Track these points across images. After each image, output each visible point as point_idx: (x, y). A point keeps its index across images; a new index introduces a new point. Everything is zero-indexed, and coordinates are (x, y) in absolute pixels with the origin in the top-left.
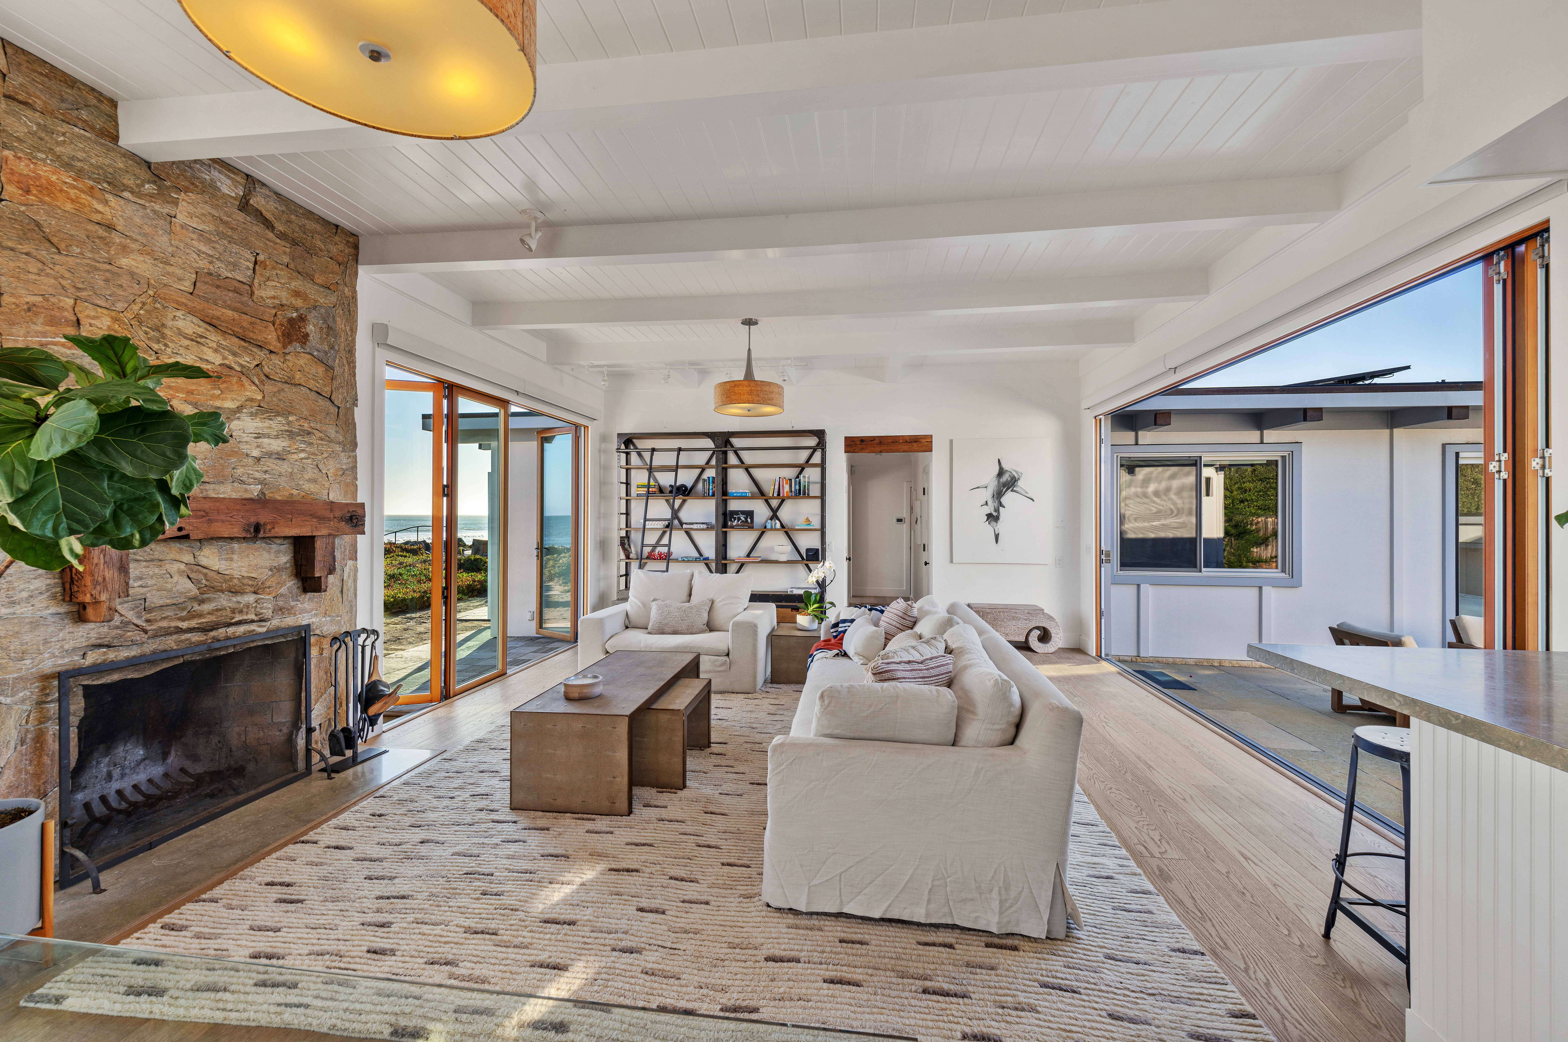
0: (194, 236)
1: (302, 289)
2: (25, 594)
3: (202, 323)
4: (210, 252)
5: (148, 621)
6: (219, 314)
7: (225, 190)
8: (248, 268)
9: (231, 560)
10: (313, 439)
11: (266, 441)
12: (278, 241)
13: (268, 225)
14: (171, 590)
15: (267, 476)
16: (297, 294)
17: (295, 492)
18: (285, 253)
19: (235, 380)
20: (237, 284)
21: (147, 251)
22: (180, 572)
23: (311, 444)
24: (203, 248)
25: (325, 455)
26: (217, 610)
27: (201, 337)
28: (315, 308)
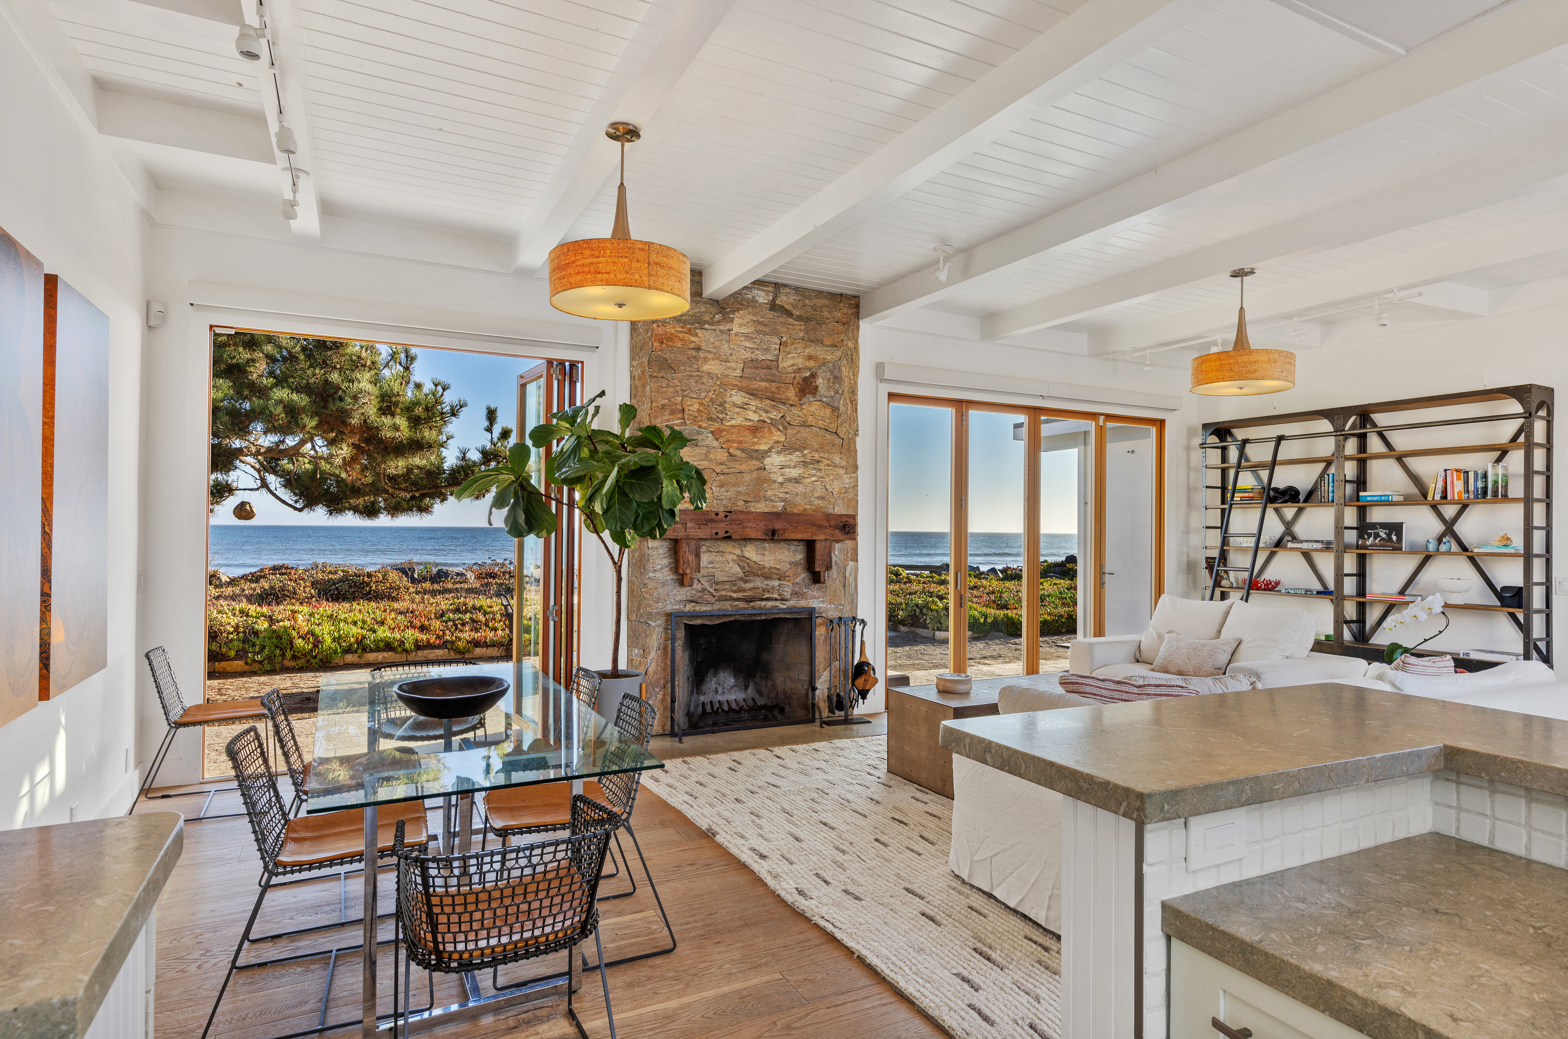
0: (742, 339)
1: (813, 353)
2: (659, 567)
3: (747, 395)
4: (752, 346)
5: (715, 590)
6: (756, 386)
7: (761, 300)
8: (776, 349)
9: (764, 555)
10: (822, 466)
11: (787, 470)
12: (796, 323)
13: (789, 314)
14: (727, 572)
15: (787, 496)
16: (810, 358)
17: (808, 507)
18: (801, 330)
19: (766, 430)
20: (768, 362)
21: (718, 357)
22: (734, 561)
23: (820, 470)
24: (748, 344)
25: (831, 477)
26: (754, 588)
27: (746, 404)
28: (824, 364)
